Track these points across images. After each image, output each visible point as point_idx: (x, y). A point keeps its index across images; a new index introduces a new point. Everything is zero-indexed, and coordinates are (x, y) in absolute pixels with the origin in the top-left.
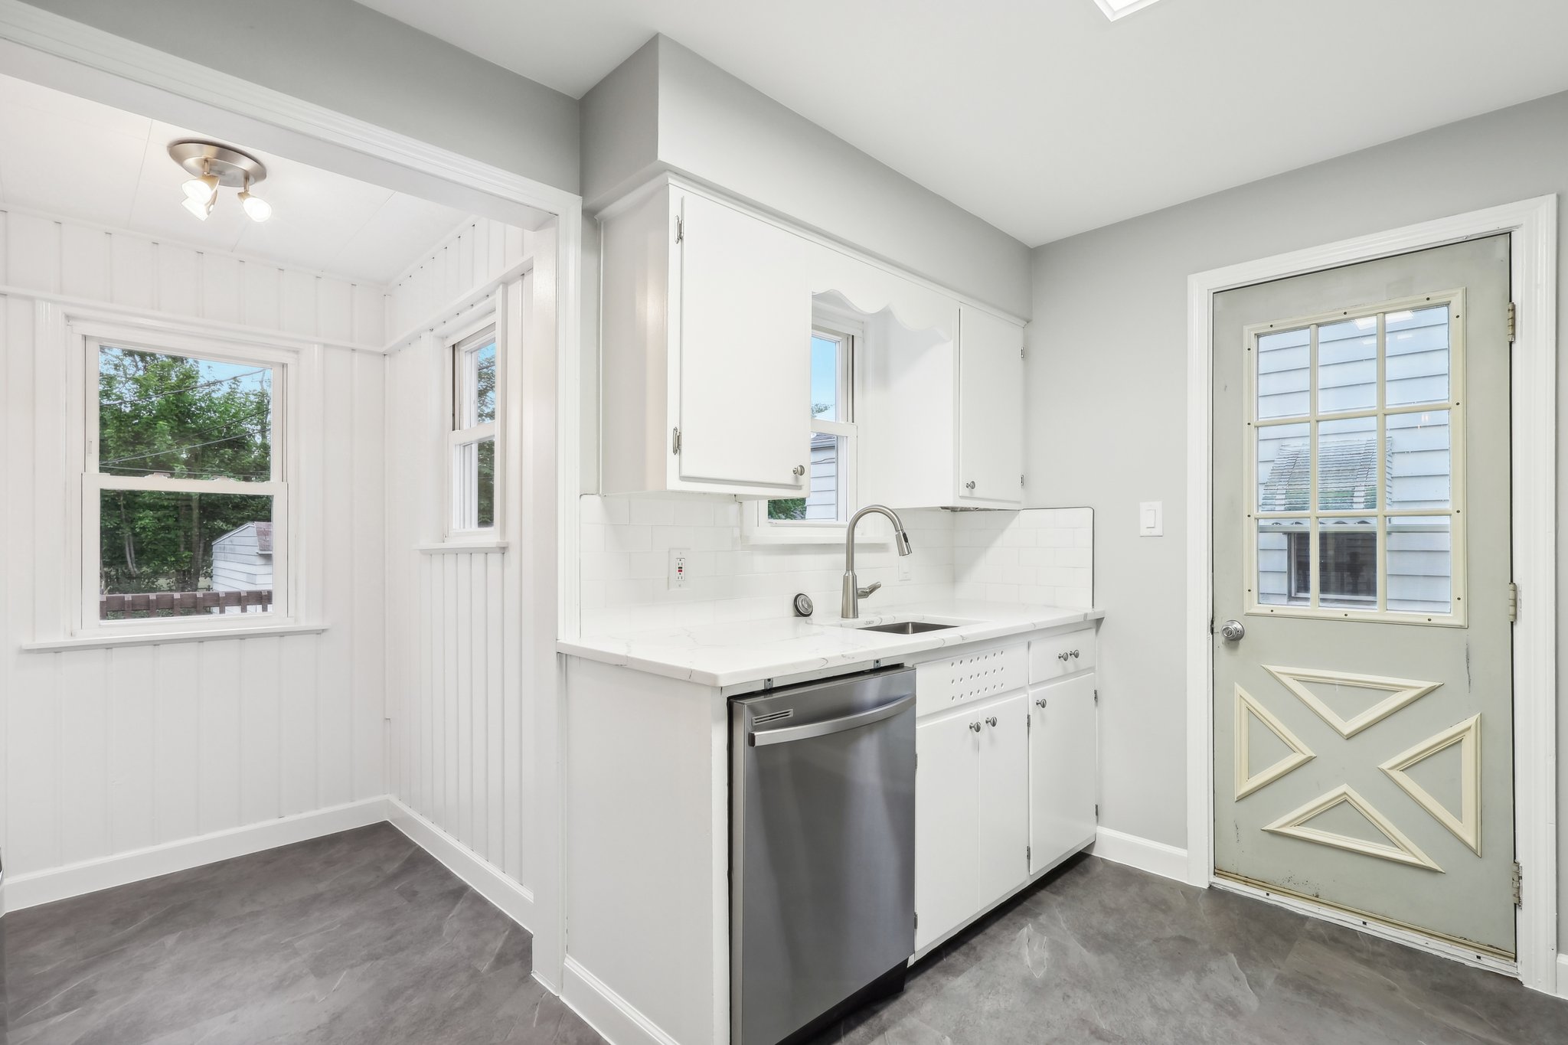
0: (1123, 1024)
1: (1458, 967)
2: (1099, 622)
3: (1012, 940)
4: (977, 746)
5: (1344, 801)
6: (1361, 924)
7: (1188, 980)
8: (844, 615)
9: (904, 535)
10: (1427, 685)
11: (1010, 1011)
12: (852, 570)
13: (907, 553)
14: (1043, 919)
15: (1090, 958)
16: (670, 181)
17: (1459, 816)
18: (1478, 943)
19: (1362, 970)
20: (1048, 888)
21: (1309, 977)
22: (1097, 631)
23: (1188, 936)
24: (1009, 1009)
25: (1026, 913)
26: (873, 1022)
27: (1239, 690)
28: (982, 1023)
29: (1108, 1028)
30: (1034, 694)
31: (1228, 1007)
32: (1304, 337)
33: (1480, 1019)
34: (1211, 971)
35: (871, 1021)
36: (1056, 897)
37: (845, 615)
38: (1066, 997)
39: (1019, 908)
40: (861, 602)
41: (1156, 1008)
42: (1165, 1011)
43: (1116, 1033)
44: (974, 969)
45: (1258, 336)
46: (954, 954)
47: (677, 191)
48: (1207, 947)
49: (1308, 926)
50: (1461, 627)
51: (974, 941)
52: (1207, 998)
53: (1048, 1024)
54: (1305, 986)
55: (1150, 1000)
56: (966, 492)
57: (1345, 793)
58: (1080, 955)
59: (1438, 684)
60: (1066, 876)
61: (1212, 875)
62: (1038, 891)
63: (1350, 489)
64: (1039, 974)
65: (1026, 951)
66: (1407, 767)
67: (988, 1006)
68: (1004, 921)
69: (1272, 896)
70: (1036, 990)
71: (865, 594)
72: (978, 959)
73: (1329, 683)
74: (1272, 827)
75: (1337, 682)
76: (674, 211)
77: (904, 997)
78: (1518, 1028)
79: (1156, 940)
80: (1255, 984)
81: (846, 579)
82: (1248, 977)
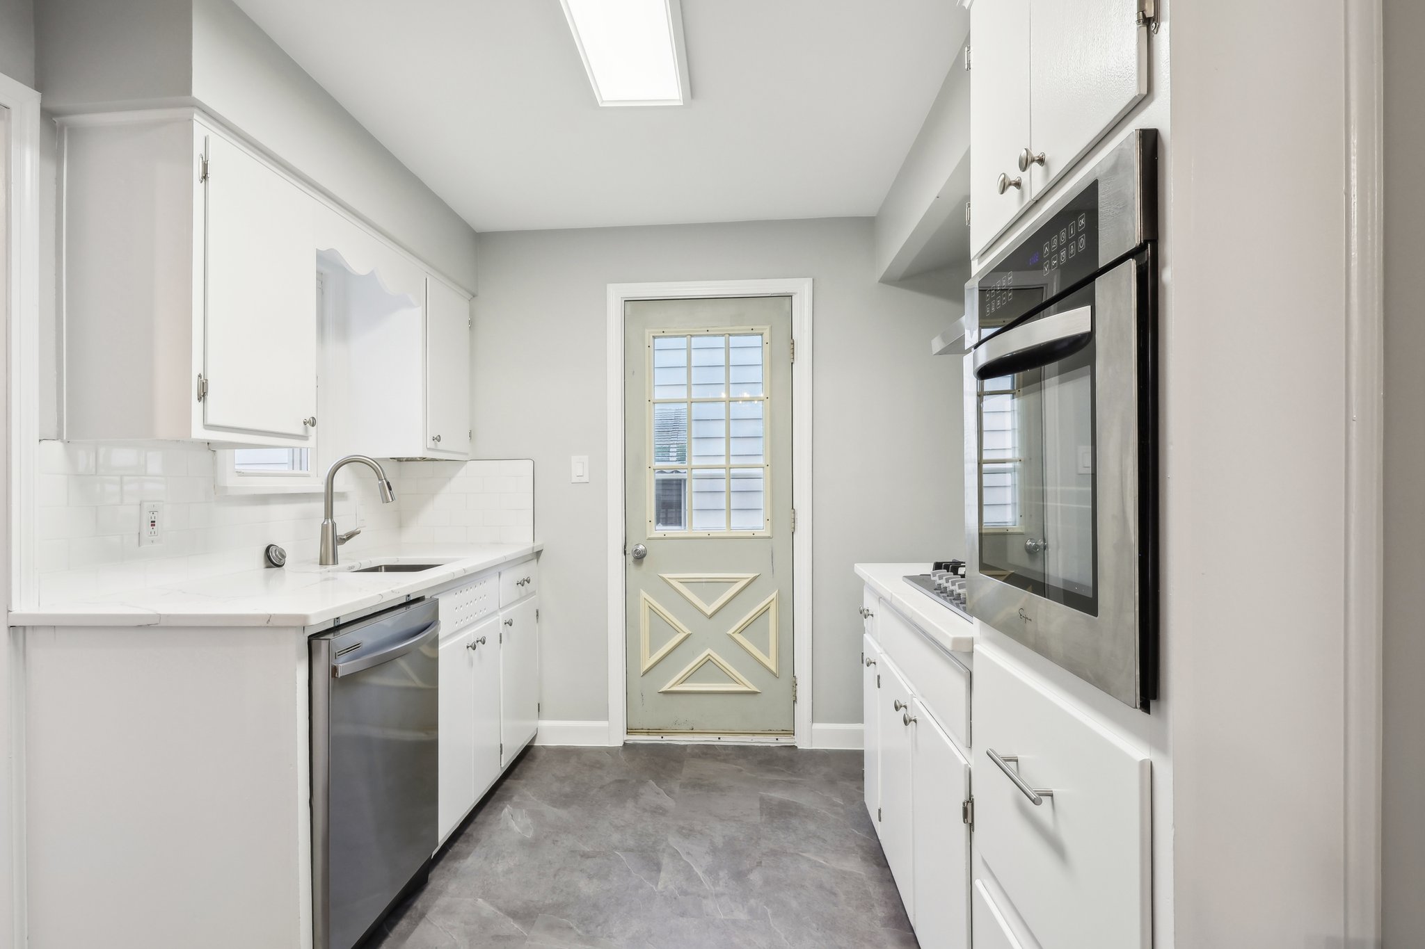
0: (600, 844)
1: (768, 748)
2: (538, 554)
3: (499, 820)
4: (471, 663)
5: (708, 660)
6: (717, 739)
7: (630, 804)
8: (321, 564)
9: (388, 483)
10: (752, 576)
11: (519, 865)
12: (332, 518)
13: (391, 500)
14: (516, 799)
15: (562, 813)
16: (195, 117)
17: (768, 655)
18: (777, 730)
19: (723, 766)
20: (510, 777)
21: (699, 779)
22: (537, 561)
23: (621, 778)
24: (518, 864)
25: (501, 799)
26: (411, 913)
27: (644, 594)
28: (501, 880)
29: (592, 850)
30: (502, 616)
31: (658, 811)
32: (682, 342)
33: (783, 771)
34: (642, 794)
35: (408, 913)
36: (519, 781)
37: (324, 561)
38: (555, 842)
39: (493, 798)
40: (340, 548)
41: (617, 828)
42: (623, 826)
43: (598, 850)
44: (477, 849)
45: (654, 337)
46: (456, 844)
47: (201, 128)
48: (634, 781)
49: (688, 750)
50: (769, 538)
51: (468, 830)
52: (645, 810)
53: (550, 863)
54: (697, 784)
55: (611, 824)
56: (431, 444)
57: (709, 655)
58: (553, 813)
59: (758, 574)
60: (521, 765)
61: (625, 735)
62: (504, 781)
63: (667, 446)
64: (529, 835)
65: (513, 824)
66: (742, 631)
67: (500, 868)
68: (486, 809)
69: (665, 738)
70: (531, 846)
71: (343, 541)
72: (478, 841)
73: (699, 582)
74: (665, 689)
75: (704, 580)
76: (198, 149)
77: (429, 887)
78: (799, 770)
79: (602, 787)
80: (669, 793)
81: (324, 528)
82: (664, 790)
